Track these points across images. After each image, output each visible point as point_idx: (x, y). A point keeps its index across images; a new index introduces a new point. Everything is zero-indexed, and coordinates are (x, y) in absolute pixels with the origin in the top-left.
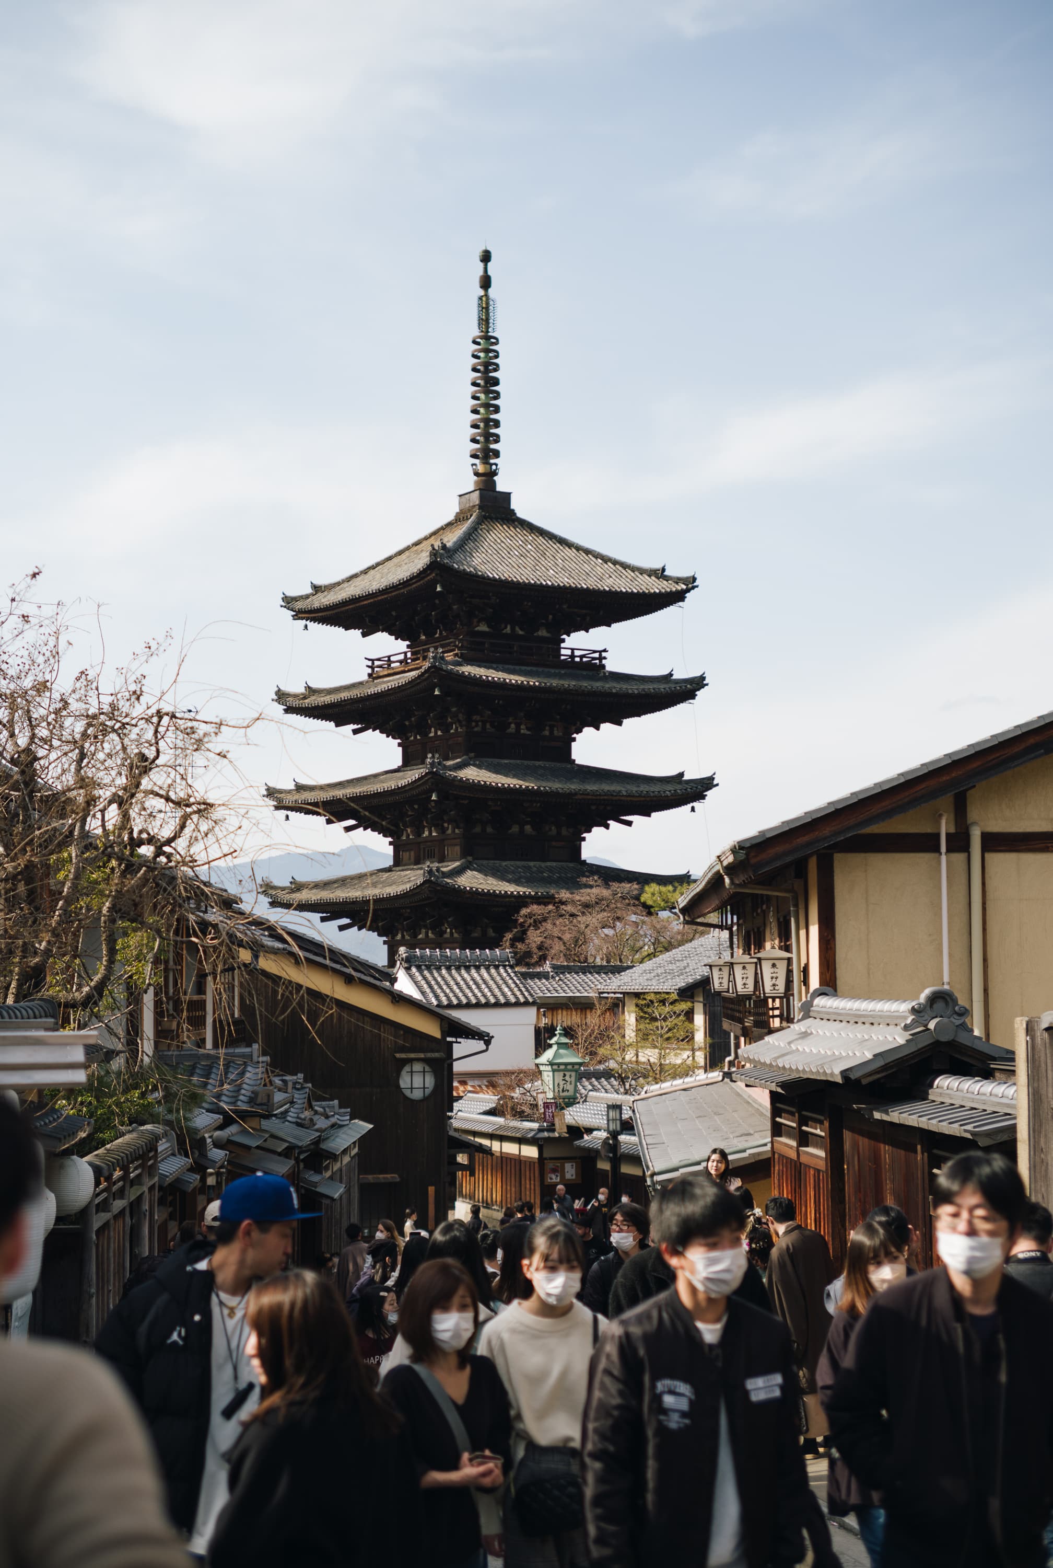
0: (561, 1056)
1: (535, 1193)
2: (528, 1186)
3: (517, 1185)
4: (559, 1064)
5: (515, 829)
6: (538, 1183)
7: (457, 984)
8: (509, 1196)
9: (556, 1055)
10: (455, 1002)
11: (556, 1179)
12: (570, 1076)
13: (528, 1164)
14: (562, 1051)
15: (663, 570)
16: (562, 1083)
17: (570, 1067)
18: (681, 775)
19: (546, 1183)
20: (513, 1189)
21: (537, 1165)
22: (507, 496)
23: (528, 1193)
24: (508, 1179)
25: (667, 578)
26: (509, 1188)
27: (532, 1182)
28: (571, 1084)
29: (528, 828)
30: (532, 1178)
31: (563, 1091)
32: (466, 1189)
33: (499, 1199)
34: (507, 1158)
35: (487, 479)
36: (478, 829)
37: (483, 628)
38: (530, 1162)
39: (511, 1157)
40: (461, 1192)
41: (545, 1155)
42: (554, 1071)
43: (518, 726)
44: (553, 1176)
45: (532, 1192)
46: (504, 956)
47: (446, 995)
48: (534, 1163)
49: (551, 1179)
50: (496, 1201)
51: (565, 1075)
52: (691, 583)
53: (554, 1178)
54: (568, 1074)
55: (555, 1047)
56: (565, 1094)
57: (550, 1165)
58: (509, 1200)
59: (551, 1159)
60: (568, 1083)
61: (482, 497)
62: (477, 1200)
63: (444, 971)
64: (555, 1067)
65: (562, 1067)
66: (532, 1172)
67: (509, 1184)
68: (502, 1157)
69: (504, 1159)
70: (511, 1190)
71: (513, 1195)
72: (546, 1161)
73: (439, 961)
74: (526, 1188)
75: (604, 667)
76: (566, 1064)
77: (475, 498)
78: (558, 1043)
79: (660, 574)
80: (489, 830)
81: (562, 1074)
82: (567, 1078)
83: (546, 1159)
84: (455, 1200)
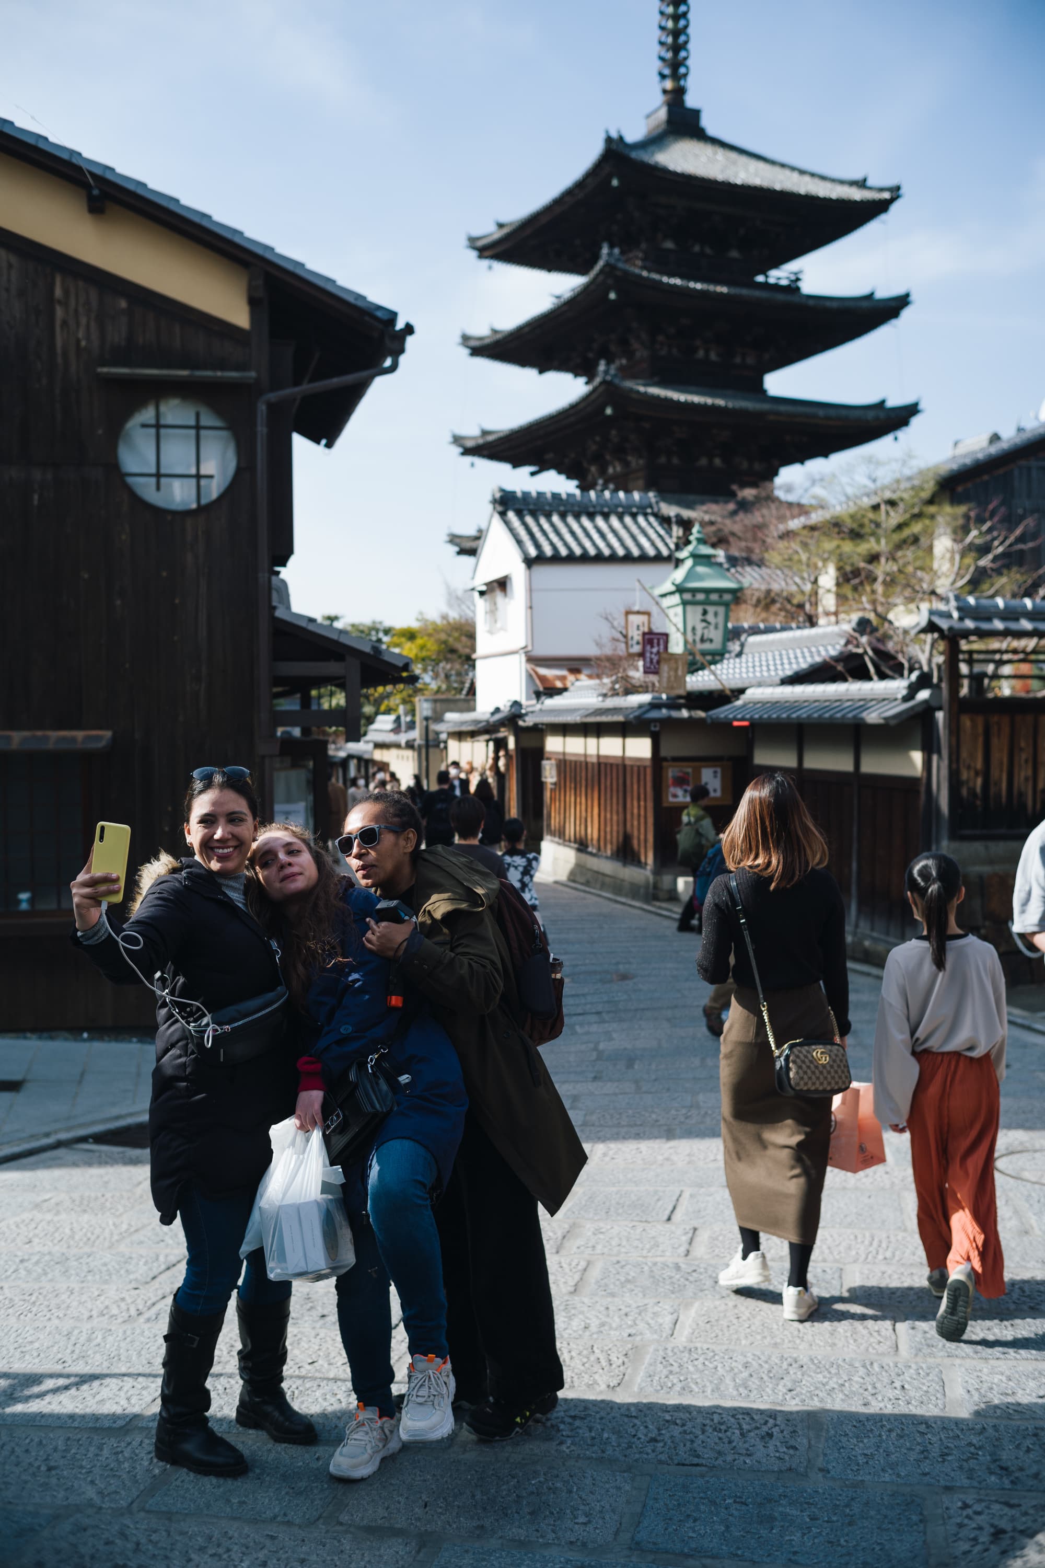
0: (701, 578)
1: (646, 823)
2: (636, 811)
3: (621, 809)
4: (694, 591)
5: (703, 461)
6: (650, 805)
7: (573, 533)
8: (608, 829)
9: (690, 575)
10: (564, 552)
11: (684, 796)
12: (716, 614)
13: (635, 769)
14: (701, 569)
15: (865, 180)
16: (700, 626)
17: (714, 597)
18: (883, 402)
19: (665, 805)
20: (615, 818)
21: (649, 771)
22: (696, 113)
23: (636, 823)
24: (608, 802)
25: (870, 188)
26: (608, 816)
27: (642, 803)
28: (716, 627)
29: (717, 462)
30: (642, 796)
31: (703, 640)
32: (555, 822)
33: (595, 836)
34: (606, 764)
35: (676, 97)
36: (663, 460)
37: (669, 245)
38: (639, 767)
39: (611, 761)
40: (549, 825)
41: (663, 753)
42: (685, 603)
43: (707, 352)
44: (680, 792)
45: (642, 820)
46: (645, 502)
47: (552, 544)
48: (645, 767)
49: (675, 796)
50: (592, 839)
51: (705, 613)
52: (896, 192)
53: (678, 796)
54: (711, 609)
55: (689, 563)
56: (707, 646)
57: (671, 772)
58: (609, 837)
59: (676, 759)
60: (712, 627)
61: (670, 113)
62: (567, 837)
63: (555, 518)
64: (687, 596)
65: (700, 597)
66: (642, 783)
67: (609, 808)
68: (599, 764)
69: (603, 767)
70: (611, 819)
71: (615, 828)
72: (665, 764)
73: (550, 505)
74: (632, 814)
75: (798, 289)
76: (707, 591)
77: (663, 114)
78: (694, 556)
79: (861, 184)
80: (675, 461)
81: (699, 609)
82: (710, 617)
83: (665, 759)
84: (541, 839)
